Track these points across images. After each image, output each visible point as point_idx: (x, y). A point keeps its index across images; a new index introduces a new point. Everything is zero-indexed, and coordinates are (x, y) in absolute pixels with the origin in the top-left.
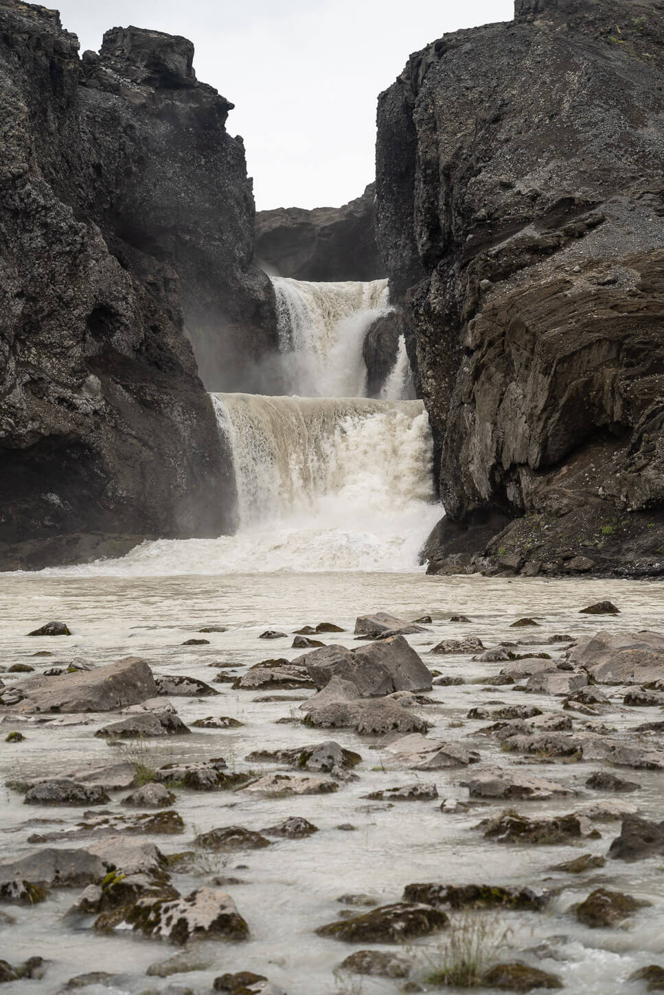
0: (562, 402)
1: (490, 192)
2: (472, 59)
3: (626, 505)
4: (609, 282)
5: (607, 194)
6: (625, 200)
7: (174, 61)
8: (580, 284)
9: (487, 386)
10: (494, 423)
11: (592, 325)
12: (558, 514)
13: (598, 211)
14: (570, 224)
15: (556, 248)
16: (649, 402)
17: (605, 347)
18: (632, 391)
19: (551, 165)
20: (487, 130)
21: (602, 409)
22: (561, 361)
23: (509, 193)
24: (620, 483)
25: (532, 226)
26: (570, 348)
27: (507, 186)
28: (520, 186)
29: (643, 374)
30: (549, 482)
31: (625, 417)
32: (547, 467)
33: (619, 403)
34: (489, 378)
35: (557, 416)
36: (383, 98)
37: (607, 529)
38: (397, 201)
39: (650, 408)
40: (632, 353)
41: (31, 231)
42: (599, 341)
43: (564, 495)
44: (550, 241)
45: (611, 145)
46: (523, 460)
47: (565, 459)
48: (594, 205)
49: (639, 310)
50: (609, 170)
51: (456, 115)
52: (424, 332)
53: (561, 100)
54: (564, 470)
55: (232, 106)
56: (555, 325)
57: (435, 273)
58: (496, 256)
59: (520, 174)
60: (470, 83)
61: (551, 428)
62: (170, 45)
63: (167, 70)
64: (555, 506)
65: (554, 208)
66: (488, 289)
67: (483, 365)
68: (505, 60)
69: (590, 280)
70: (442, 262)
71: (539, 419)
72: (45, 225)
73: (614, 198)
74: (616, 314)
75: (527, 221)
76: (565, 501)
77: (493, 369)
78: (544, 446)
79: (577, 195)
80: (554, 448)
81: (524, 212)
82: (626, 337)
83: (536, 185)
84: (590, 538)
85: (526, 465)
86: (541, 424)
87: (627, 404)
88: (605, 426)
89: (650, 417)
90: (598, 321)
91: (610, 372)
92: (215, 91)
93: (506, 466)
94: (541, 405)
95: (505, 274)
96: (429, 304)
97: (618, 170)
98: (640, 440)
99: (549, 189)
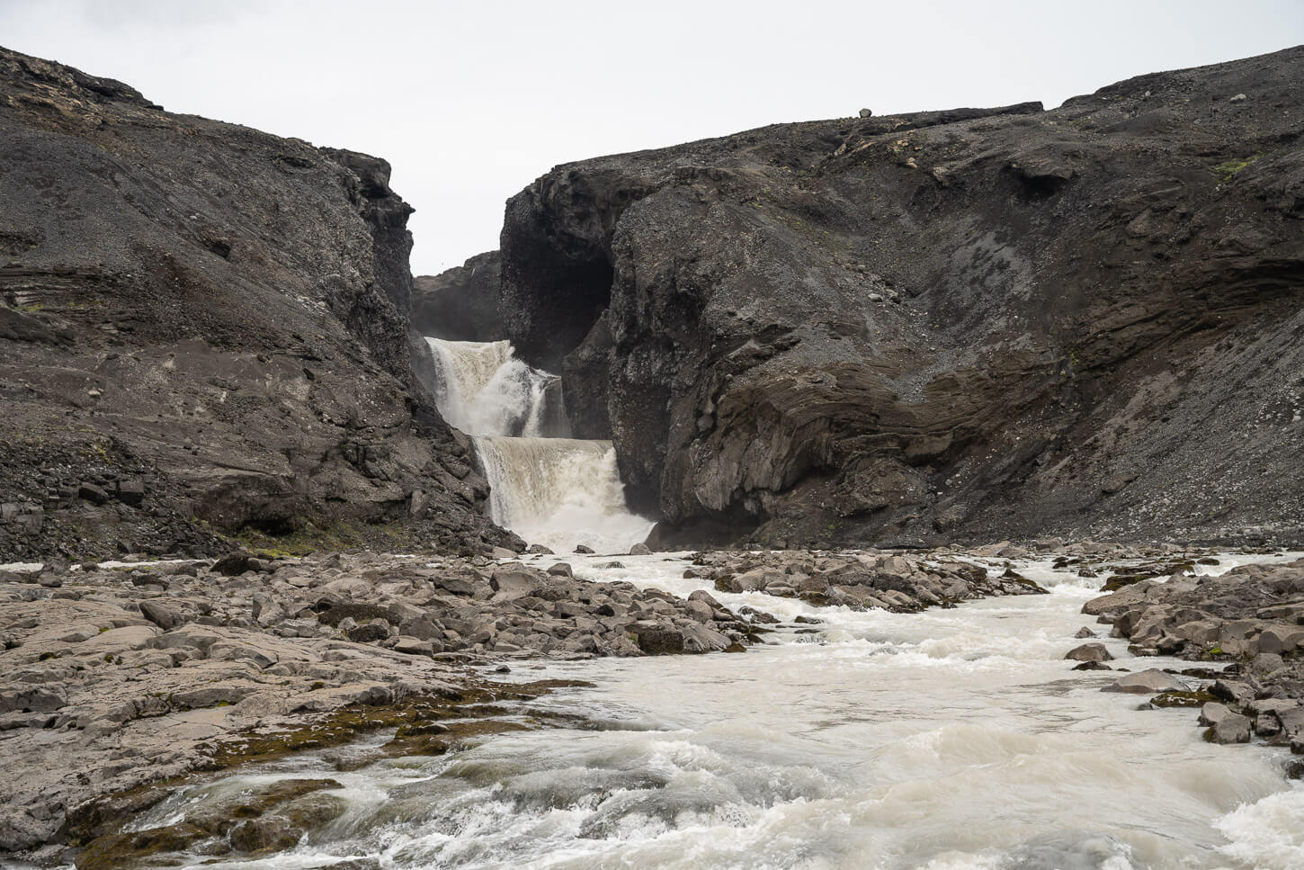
0: (797, 452)
1: (721, 318)
2: (654, 210)
3: (840, 513)
4: (820, 382)
5: (798, 323)
6: (809, 327)
7: (378, 177)
8: (801, 383)
9: (736, 440)
10: (740, 463)
11: (815, 407)
12: (797, 518)
13: (795, 333)
14: (778, 341)
15: (770, 356)
16: (848, 454)
17: (824, 420)
18: (839, 447)
19: (757, 302)
20: (687, 267)
21: (820, 457)
22: (798, 429)
23: (734, 319)
24: (836, 500)
25: (752, 341)
26: (804, 421)
27: (732, 314)
28: (740, 315)
29: (846, 438)
30: (786, 499)
31: (833, 461)
32: (784, 490)
33: (831, 454)
34: (738, 435)
35: (793, 460)
36: (511, 204)
37: (832, 527)
38: (520, 282)
39: (850, 457)
40: (839, 425)
41: (376, 322)
42: (821, 418)
43: (801, 507)
44: (767, 352)
45: (792, 290)
46: (765, 485)
47: (794, 485)
48: (789, 330)
49: (841, 400)
50: (794, 307)
51: (650, 250)
52: (618, 395)
53: (743, 252)
54: (795, 492)
55: (413, 211)
56: (793, 406)
57: (631, 355)
58: (734, 360)
59: (739, 307)
60: (657, 228)
61: (789, 468)
62: (377, 166)
63: (375, 184)
64: (794, 513)
65: (765, 330)
66: (731, 380)
67: (732, 428)
68: (677, 212)
69: (806, 379)
70: (636, 348)
71: (782, 462)
72: (384, 318)
73: (802, 325)
74: (827, 402)
75: (748, 338)
76: (801, 511)
77: (740, 430)
78: (784, 479)
79: (779, 322)
80: (790, 479)
81: (746, 331)
82: (835, 415)
83: (750, 315)
84: (822, 532)
85: (768, 489)
86: (783, 465)
87: (836, 454)
88: (820, 466)
89: (850, 462)
90: (819, 405)
91: (826, 435)
92: (400, 199)
93: (748, 489)
94: (784, 453)
95: (740, 371)
96: (626, 377)
97: (800, 307)
98: (845, 475)
99: (759, 317)
